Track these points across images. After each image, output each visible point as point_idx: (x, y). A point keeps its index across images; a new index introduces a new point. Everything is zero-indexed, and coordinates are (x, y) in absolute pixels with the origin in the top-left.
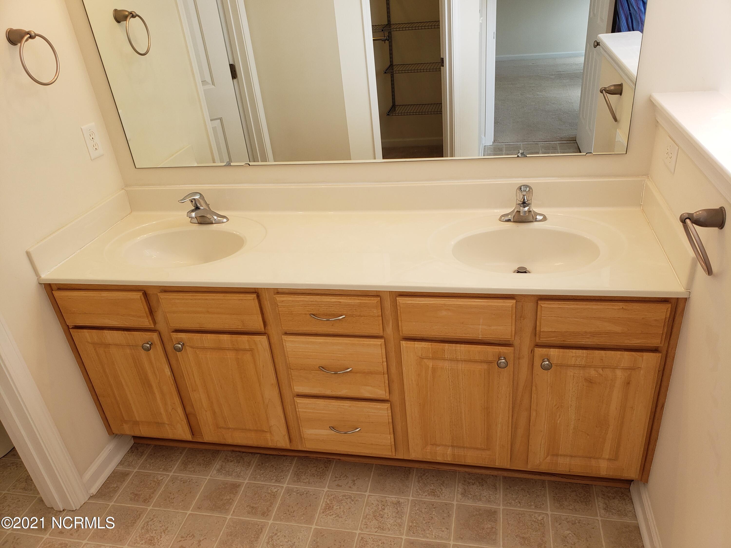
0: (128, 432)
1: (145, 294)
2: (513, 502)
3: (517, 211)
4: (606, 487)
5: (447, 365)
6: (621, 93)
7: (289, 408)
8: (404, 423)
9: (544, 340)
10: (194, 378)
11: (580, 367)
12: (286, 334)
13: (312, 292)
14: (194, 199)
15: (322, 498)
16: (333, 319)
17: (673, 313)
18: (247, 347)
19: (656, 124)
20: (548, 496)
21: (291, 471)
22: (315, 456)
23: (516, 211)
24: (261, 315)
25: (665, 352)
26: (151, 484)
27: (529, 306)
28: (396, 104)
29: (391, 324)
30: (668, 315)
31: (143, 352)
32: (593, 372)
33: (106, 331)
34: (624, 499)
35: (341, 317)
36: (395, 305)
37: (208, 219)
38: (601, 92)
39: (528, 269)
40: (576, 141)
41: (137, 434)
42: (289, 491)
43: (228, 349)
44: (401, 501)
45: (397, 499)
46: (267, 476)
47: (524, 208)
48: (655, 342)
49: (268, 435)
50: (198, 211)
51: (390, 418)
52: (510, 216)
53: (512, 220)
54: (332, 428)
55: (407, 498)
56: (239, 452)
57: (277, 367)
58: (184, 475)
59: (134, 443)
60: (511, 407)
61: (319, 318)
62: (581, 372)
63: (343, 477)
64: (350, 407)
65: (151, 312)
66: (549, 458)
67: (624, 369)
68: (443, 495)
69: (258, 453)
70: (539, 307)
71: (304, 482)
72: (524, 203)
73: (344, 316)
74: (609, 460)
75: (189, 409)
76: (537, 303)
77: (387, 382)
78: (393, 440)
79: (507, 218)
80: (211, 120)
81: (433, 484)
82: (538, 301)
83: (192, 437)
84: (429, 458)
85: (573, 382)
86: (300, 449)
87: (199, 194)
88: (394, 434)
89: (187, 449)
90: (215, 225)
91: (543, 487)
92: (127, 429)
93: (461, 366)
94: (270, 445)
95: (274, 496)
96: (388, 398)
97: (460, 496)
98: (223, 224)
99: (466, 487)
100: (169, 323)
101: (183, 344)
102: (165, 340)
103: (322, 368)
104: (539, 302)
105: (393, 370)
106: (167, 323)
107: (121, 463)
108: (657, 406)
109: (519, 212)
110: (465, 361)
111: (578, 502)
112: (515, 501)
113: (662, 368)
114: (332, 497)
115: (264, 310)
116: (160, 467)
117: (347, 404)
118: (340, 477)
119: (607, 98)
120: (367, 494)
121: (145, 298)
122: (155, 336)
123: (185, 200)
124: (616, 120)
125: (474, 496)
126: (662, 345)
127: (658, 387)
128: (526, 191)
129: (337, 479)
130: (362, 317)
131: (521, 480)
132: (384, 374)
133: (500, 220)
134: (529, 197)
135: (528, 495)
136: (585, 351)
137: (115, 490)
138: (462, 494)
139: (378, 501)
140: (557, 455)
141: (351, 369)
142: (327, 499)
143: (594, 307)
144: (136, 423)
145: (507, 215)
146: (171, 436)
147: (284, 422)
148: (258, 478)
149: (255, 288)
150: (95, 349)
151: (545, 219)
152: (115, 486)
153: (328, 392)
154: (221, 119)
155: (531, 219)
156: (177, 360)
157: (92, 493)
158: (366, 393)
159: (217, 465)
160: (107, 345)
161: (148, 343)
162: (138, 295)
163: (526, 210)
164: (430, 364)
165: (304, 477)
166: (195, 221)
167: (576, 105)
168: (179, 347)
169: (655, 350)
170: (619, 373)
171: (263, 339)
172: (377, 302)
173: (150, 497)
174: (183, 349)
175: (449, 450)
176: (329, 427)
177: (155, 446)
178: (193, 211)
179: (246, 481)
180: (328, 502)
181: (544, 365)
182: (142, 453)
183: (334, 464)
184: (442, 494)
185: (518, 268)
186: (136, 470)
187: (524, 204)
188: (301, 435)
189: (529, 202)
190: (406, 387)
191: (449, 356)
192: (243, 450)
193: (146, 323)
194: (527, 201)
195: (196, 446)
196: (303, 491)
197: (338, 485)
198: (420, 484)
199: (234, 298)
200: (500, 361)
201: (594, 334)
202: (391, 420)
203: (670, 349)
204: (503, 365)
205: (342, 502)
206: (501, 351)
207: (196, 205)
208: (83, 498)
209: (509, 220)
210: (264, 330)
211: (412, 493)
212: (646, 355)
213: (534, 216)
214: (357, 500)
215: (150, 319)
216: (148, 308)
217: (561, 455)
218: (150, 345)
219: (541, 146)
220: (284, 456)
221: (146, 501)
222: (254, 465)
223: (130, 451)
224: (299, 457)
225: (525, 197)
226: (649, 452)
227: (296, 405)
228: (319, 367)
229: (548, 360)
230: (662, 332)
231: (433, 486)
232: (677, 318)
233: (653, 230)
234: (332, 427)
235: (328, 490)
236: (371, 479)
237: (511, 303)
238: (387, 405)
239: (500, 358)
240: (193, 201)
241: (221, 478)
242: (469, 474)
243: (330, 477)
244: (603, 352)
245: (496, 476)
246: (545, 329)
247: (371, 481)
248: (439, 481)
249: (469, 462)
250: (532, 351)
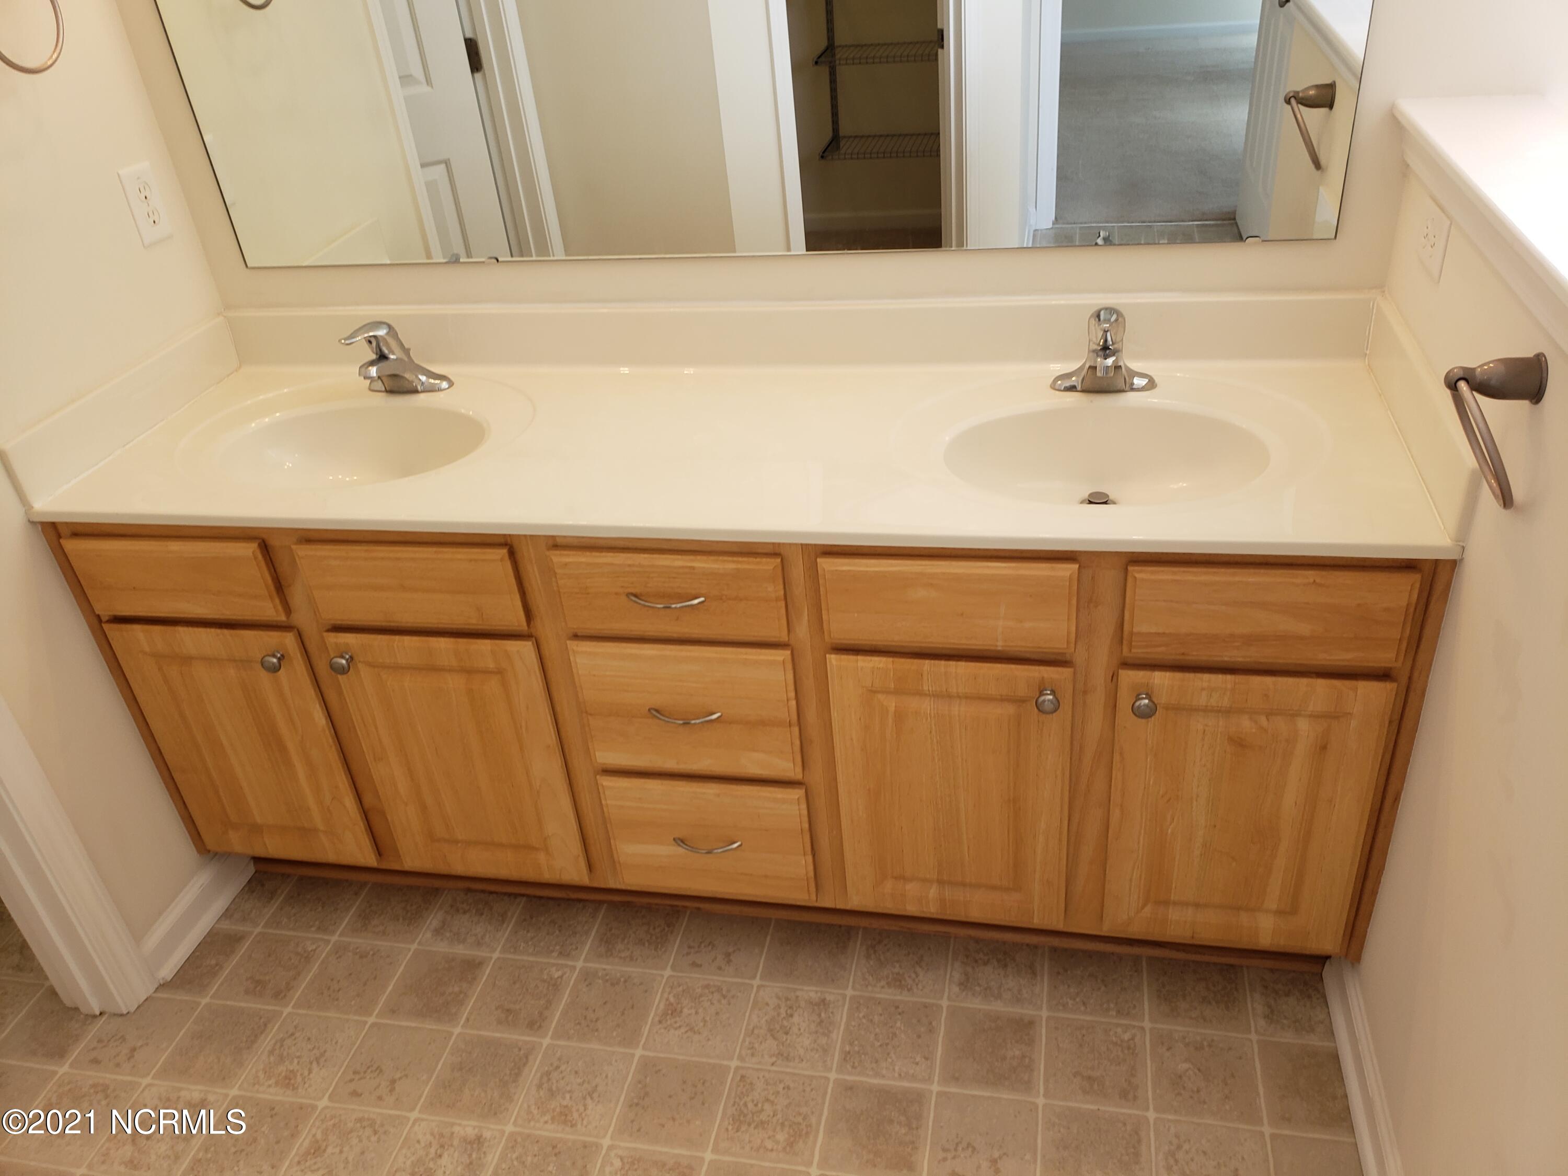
0: (238, 848)
1: (265, 548)
2: (1070, 1002)
3: (1090, 367)
4: (1272, 971)
5: (927, 705)
6: (1331, 105)
7: (586, 800)
8: (835, 832)
9: (1139, 652)
10: (377, 731)
11: (1219, 711)
12: (576, 637)
13: (630, 545)
14: (375, 337)
15: (658, 991)
16: (679, 605)
17: (1425, 594)
18: (491, 665)
19: (1405, 170)
20: (1146, 990)
21: (593, 934)
22: (645, 900)
23: (1087, 366)
24: (520, 595)
25: (1404, 680)
26: (290, 959)
27: (1108, 578)
28: (841, 133)
29: (806, 618)
30: (1415, 596)
31: (263, 674)
32: (1246, 724)
33: (181, 630)
34: (1309, 997)
35: (696, 602)
36: (813, 573)
37: (407, 382)
38: (1288, 101)
39: (1111, 497)
40: (1235, 219)
41: (260, 852)
42: (588, 977)
43: (451, 670)
44: (829, 998)
45: (819, 994)
46: (542, 944)
47: (1106, 359)
48: (1384, 657)
49: (542, 857)
50: (383, 364)
51: (805, 819)
52: (1074, 379)
53: (1079, 388)
54: (680, 841)
55: (841, 991)
56: (483, 891)
57: (558, 709)
58: (363, 942)
59: (256, 872)
60: (1066, 799)
61: (647, 604)
62: (1221, 723)
63: (705, 947)
64: (718, 795)
65: (280, 587)
66: (1148, 909)
67: (1315, 716)
68: (920, 986)
69: (523, 895)
70: (1130, 580)
71: (621, 958)
72: (1105, 348)
73: (702, 599)
74: (1279, 913)
75: (368, 799)
76: (1127, 569)
77: (797, 742)
78: (811, 868)
79: (1068, 384)
80: (423, 166)
81: (898, 961)
82: (1127, 566)
83: (377, 860)
84: (889, 907)
85: (1203, 745)
86: (612, 884)
87: (385, 326)
88: (814, 856)
89: (369, 886)
90: (422, 396)
91: (1136, 971)
92: (237, 842)
93: (958, 709)
94: (547, 876)
95: (555, 986)
96: (799, 776)
97: (956, 989)
98: (441, 394)
99: (969, 969)
100: (319, 611)
101: (351, 658)
102: (312, 647)
103: (656, 712)
104: (1130, 568)
105: (811, 715)
106: (315, 612)
107: (227, 914)
108: (1385, 797)
109: (1093, 368)
110: (967, 698)
111: (1210, 1003)
112: (1074, 999)
113: (1396, 717)
114: (681, 988)
115: (526, 584)
116: (311, 924)
117: (711, 790)
118: (699, 947)
119: (1299, 116)
120: (756, 982)
121: (264, 556)
122: (289, 640)
123: (353, 338)
124: (1317, 165)
125: (986, 989)
126: (1399, 664)
127: (1388, 756)
128: (1109, 320)
129: (692, 950)
130: (741, 600)
131: (1089, 954)
132: (790, 726)
133: (1053, 386)
134: (1116, 334)
135: (1103, 988)
136: (1229, 677)
137: (213, 972)
138: (961, 984)
139: (778, 998)
140: (1166, 903)
141: (718, 714)
142: (669, 993)
143: (1250, 580)
144: (256, 829)
145: (1068, 376)
146: (331, 858)
147: (575, 829)
148: (521, 948)
149: (505, 535)
150: (160, 669)
151: (1151, 384)
152: (213, 962)
153: (671, 765)
154: (447, 163)
155: (1121, 384)
156: (340, 693)
157: (163, 979)
158: (751, 765)
159: (434, 919)
160: (186, 660)
161: (274, 656)
162: (249, 550)
163: (1109, 365)
164: (891, 703)
165: (620, 946)
166: (379, 385)
167: (1238, 140)
168: (342, 665)
169: (1384, 675)
170: (1303, 725)
171: (525, 649)
172: (774, 569)
173: (289, 987)
174: (351, 669)
175: (932, 891)
176: (674, 839)
177: (301, 878)
178: (372, 363)
179: (496, 955)
180: (672, 999)
181: (1139, 707)
182: (272, 895)
183: (686, 919)
184: (917, 985)
185: (1091, 495)
186: (258, 930)
187: (1105, 350)
188: (612, 856)
189: (1116, 346)
190: (838, 754)
191: (932, 686)
192: (492, 888)
193: (270, 610)
194: (1113, 344)
195: (389, 879)
196: (618, 975)
197: (694, 965)
198: (872, 963)
199: (459, 556)
200: (1042, 698)
201: (1250, 640)
202: (806, 826)
203: (1416, 674)
204: (1048, 707)
205: (701, 999)
206: (1046, 676)
207: (380, 350)
208: (142, 989)
209: (1072, 388)
210: (526, 628)
211: (854, 982)
212: (1364, 687)
213: (1127, 379)
214: (733, 997)
215: (277, 601)
216: (273, 579)
217: (1175, 903)
218: (279, 659)
219: (1157, 231)
220: (580, 900)
221: (280, 995)
222: (514, 920)
223: (246, 889)
224: (612, 904)
225: (1109, 334)
226: (1366, 898)
227: (601, 790)
228: (649, 710)
229: (1149, 697)
230: (1399, 637)
231: (898, 966)
232: (1432, 606)
233: (1389, 412)
234: (679, 839)
235: (672, 973)
236: (765, 951)
237: (1067, 570)
238: (798, 793)
239: (1043, 691)
240: (373, 340)
241: (442, 947)
242: (977, 941)
243: (676, 946)
244: (1269, 680)
245: (1036, 947)
246: (1142, 627)
247: (764, 954)
248: (911, 955)
249: (975, 915)
250: (1114, 677)
